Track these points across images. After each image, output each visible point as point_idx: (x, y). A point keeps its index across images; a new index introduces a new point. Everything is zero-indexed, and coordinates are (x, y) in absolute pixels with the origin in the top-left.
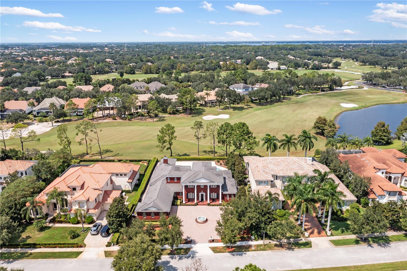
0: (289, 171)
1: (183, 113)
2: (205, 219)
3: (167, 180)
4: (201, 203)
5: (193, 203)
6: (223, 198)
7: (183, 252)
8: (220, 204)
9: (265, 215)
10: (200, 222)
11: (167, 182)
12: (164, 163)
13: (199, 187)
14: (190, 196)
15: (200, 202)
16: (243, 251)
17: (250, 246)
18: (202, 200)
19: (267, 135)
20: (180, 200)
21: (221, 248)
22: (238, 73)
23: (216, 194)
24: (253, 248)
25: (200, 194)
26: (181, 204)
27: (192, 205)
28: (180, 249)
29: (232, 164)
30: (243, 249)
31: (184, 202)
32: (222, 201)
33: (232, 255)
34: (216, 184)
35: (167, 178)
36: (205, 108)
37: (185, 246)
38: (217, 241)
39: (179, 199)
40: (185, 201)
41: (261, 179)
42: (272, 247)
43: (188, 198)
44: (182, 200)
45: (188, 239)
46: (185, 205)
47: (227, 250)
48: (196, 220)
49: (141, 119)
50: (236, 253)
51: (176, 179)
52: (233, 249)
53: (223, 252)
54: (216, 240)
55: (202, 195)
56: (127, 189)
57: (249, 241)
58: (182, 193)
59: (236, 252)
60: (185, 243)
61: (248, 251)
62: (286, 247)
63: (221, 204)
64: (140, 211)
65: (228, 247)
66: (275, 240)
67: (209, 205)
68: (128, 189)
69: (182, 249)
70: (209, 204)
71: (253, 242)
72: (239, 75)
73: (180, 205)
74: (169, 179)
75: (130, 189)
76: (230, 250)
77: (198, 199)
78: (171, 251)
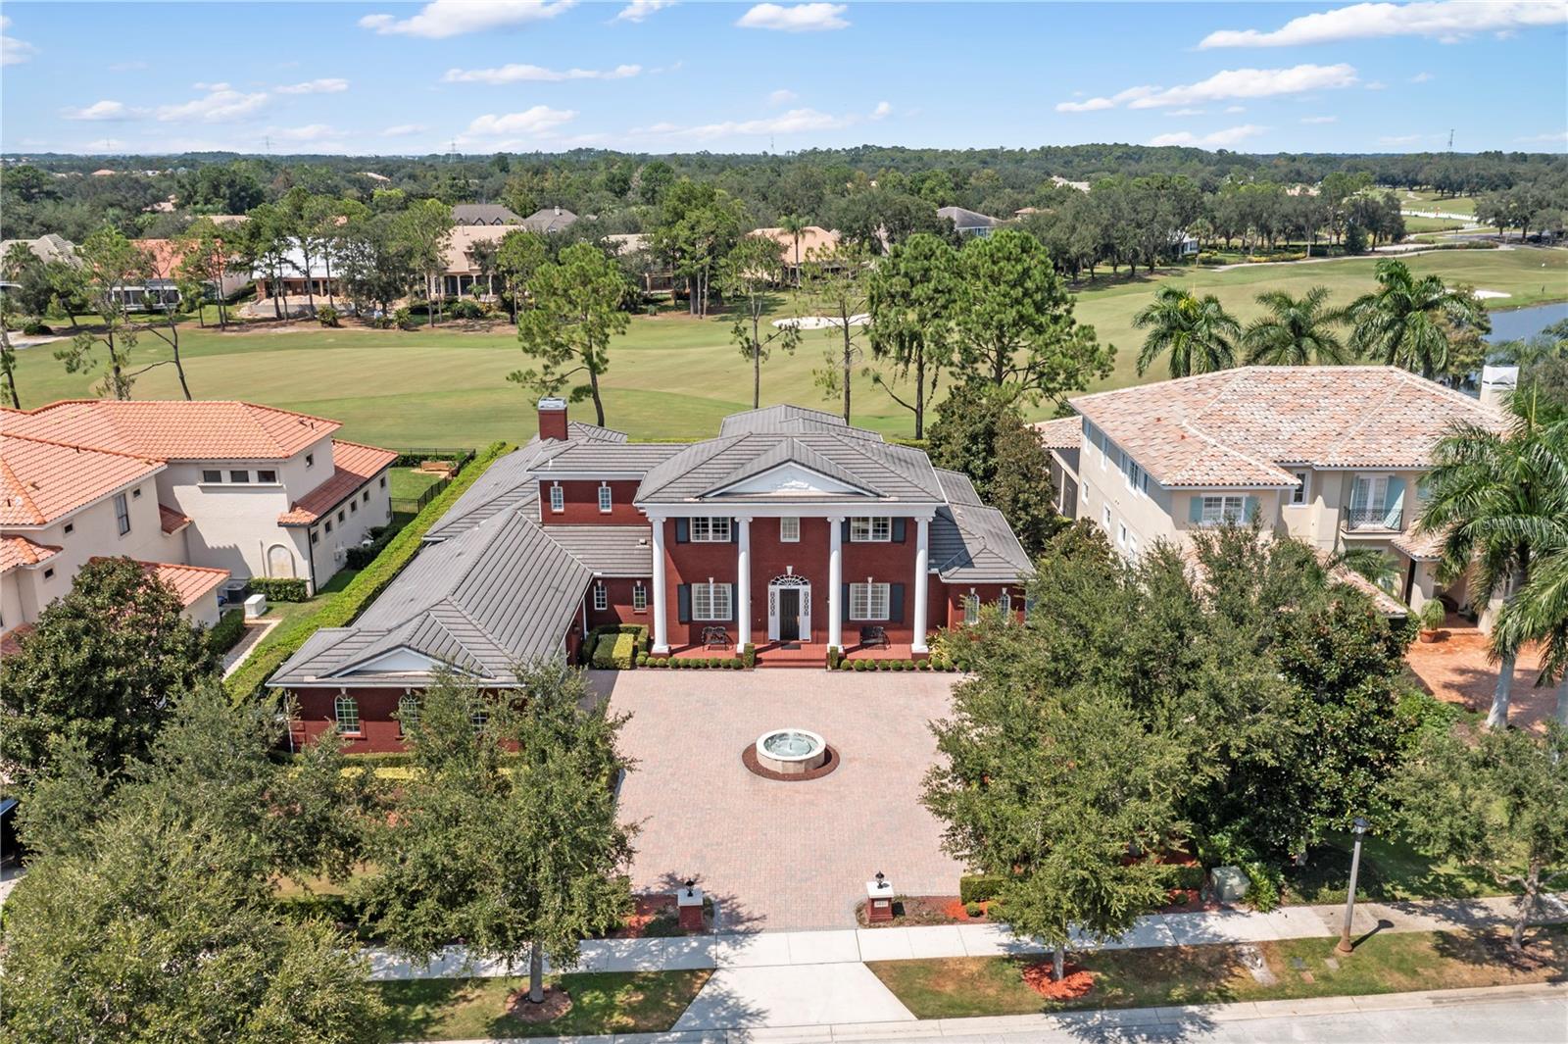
0: (1386, 441)
1: (677, 308)
2: (818, 750)
3: (546, 498)
4: (778, 653)
5: (724, 656)
6: (937, 620)
7: (631, 1010)
8: (916, 657)
9: (1347, 681)
10: (778, 768)
11: (549, 518)
12: (543, 438)
13: (765, 529)
14: (706, 601)
15: (774, 645)
16: (1177, 993)
17: (1225, 956)
18: (790, 633)
19: (1166, 295)
20: (637, 632)
21: (974, 968)
22: (928, 184)
23: (887, 587)
24: (1260, 973)
25: (774, 590)
26: (641, 657)
27: (717, 666)
28: (607, 981)
29: (974, 438)
30: (1167, 978)
31: (660, 647)
32: (930, 642)
33: (1085, 1032)
34: (889, 509)
35: (545, 486)
36: (781, 296)
37: (651, 956)
38: (933, 912)
39: (627, 630)
40: (670, 638)
41: (1214, 479)
42: (1425, 960)
43: (690, 621)
44: (645, 630)
45: (682, 894)
46: (668, 663)
47: (1032, 993)
48: (749, 757)
49: (466, 328)
50: (1117, 1016)
51: (604, 494)
52: (1080, 979)
53: (998, 1012)
54: (923, 901)
55: (790, 599)
56: (282, 573)
57: (1199, 908)
58: (648, 582)
59: (1112, 1004)
60: (650, 931)
61: (1225, 998)
62: (1545, 963)
63: (925, 656)
64: (310, 680)
65: (1038, 963)
66: (1417, 900)
67: (837, 662)
68: (289, 576)
69: (627, 977)
70: (841, 658)
71: (1234, 919)
72: (932, 190)
73: (633, 666)
74: (558, 493)
75: (304, 573)
76: (1060, 988)
77: (759, 625)
78: (523, 998)
